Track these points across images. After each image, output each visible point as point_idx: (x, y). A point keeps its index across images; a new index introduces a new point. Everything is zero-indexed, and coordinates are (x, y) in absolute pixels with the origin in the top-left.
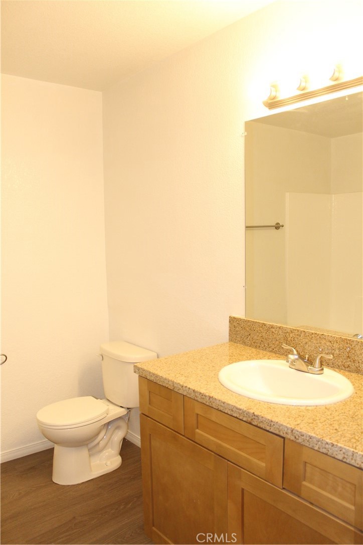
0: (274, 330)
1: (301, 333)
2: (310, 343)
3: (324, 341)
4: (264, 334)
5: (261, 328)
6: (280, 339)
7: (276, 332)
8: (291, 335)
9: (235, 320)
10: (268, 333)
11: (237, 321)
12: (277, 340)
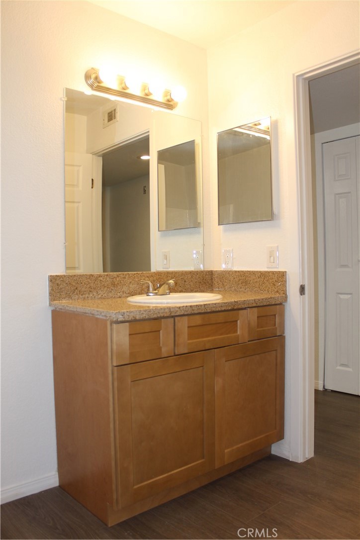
0: (101, 278)
1: (126, 276)
2: (133, 282)
3: (144, 278)
4: (92, 285)
5: (89, 280)
6: (108, 285)
7: (104, 280)
8: (118, 279)
9: (58, 278)
10: (96, 282)
11: (60, 278)
12: (105, 287)
